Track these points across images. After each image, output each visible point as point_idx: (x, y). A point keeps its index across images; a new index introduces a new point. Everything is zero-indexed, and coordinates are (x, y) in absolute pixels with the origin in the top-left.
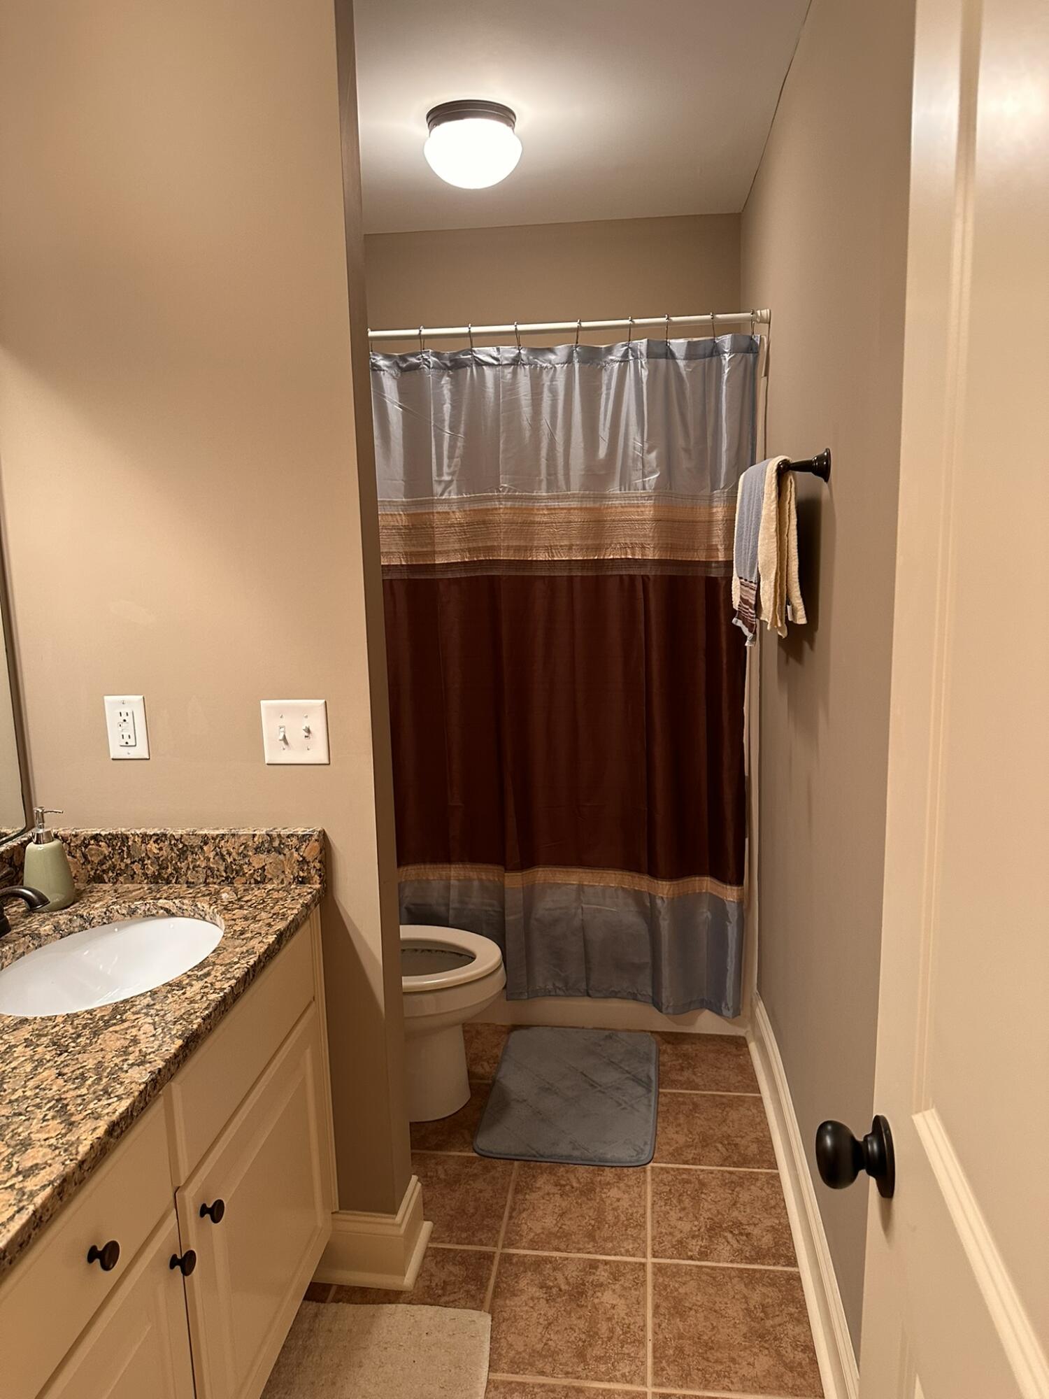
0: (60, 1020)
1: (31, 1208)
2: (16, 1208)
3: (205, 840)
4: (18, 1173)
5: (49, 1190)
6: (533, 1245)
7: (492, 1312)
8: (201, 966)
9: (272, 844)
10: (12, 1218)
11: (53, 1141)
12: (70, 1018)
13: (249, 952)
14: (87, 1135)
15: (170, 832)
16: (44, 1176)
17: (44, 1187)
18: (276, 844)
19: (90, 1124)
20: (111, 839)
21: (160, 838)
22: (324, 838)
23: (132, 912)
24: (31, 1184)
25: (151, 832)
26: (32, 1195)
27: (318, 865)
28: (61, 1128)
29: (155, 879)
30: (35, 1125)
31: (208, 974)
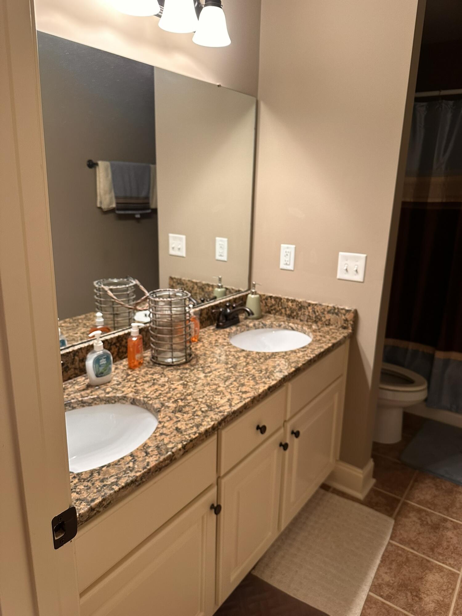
0: (254, 353)
1: (244, 402)
2: (239, 401)
3: (309, 305)
4: (240, 392)
5: (249, 399)
6: (419, 503)
7: (396, 519)
8: (303, 348)
9: (335, 311)
10: (238, 403)
11: (251, 386)
12: (258, 353)
13: (322, 347)
14: (262, 388)
15: (297, 299)
16: (248, 395)
17: (248, 398)
18: (336, 311)
19: (263, 385)
20: (276, 298)
21: (293, 301)
22: (356, 313)
23: (280, 326)
24: (244, 396)
25: (290, 298)
26: (245, 399)
27: (352, 323)
28: (254, 383)
29: (289, 316)
30: (246, 380)
31: (305, 351)
